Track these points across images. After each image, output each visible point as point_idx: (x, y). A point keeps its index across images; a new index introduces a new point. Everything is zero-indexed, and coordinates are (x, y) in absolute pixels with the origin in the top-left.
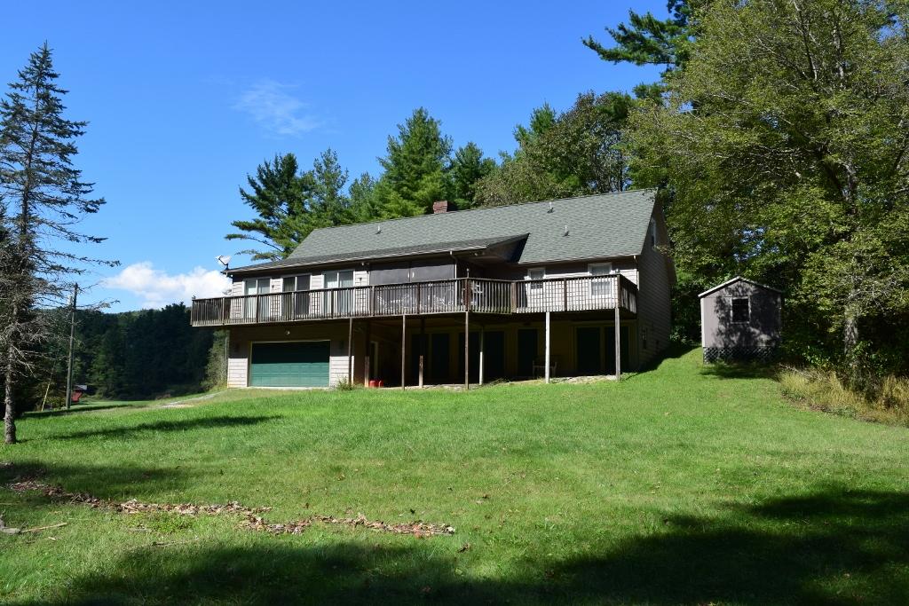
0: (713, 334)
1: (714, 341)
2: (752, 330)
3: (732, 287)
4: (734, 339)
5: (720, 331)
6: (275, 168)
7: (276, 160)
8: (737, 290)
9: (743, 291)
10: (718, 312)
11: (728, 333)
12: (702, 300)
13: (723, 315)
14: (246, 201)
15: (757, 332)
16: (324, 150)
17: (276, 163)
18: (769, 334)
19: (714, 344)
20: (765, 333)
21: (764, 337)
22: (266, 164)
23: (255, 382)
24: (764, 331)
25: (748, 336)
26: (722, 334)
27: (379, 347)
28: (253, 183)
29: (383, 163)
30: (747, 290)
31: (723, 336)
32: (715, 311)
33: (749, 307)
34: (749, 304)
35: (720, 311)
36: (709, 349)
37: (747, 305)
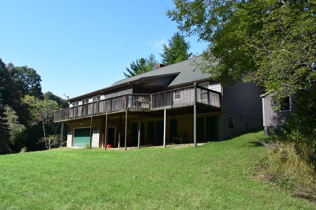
0: (270, 118)
1: (271, 122)
6: (136, 64)
7: (137, 61)
10: (272, 105)
11: (279, 118)
12: (263, 99)
14: (126, 77)
16: (150, 55)
17: (137, 62)
19: (271, 124)
22: (133, 62)
23: (75, 145)
27: (116, 129)
28: (128, 70)
29: (162, 56)
31: (276, 120)
32: (271, 105)
33: (290, 102)
34: (290, 99)
35: (273, 105)
36: (267, 127)
37: (289, 101)
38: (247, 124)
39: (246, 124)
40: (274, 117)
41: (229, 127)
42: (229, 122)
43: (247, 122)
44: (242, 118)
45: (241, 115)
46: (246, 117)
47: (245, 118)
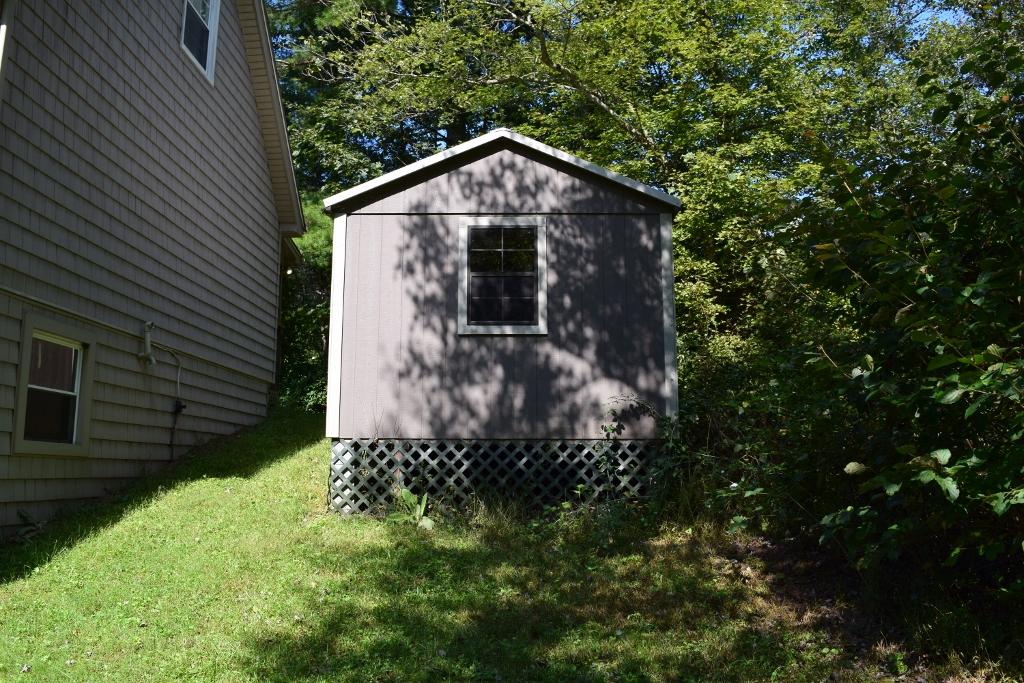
0: (389, 368)
1: (391, 404)
2: (559, 357)
3: (479, 167)
4: (480, 395)
5: (417, 358)
8: (497, 183)
9: (521, 190)
10: (410, 270)
11: (457, 370)
13: (433, 288)
15: (580, 367)
18: (628, 380)
19: (393, 419)
20: (608, 375)
21: (609, 394)
24: (611, 365)
25: (542, 385)
26: (425, 370)
30: (539, 185)
31: (434, 381)
32: (399, 266)
33: (541, 263)
34: (542, 246)
35: (418, 267)
36: (356, 446)
37: (535, 254)
38: (178, 408)
39: (170, 408)
40: (411, 352)
41: (29, 435)
42: (28, 385)
43: (181, 393)
44: (147, 359)
45: (141, 340)
46: (174, 354)
47: (168, 359)
